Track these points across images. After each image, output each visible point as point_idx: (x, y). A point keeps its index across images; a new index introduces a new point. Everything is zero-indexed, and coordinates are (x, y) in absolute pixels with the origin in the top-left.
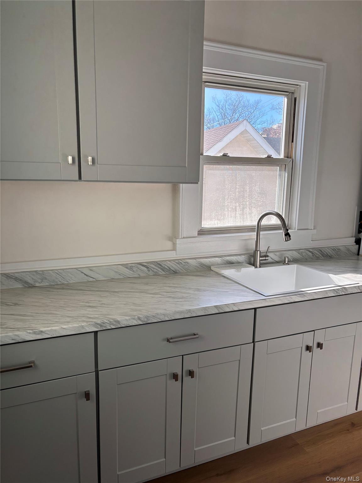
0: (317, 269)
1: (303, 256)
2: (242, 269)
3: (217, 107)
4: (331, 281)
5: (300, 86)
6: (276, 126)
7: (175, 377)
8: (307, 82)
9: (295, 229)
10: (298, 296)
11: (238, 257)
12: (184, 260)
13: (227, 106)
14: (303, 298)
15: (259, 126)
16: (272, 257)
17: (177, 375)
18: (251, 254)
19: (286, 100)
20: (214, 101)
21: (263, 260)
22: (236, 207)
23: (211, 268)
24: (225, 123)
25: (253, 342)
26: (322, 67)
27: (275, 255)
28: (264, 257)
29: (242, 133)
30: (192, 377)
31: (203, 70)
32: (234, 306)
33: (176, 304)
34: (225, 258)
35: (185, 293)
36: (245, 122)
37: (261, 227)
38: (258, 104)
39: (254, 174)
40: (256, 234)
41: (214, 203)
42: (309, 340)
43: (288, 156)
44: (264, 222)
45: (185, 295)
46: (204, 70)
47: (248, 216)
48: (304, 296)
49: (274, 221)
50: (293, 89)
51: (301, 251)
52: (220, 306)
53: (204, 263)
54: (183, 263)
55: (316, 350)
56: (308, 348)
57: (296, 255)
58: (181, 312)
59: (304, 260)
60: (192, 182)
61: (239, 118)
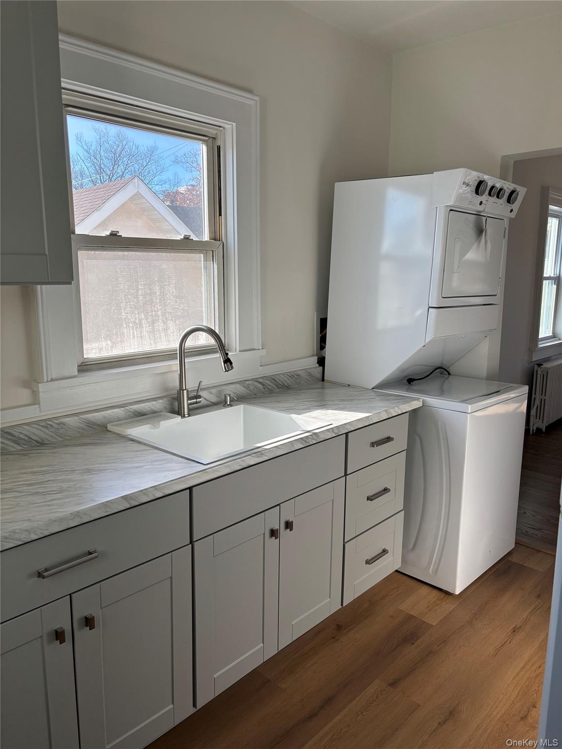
0: (273, 408)
1: (251, 391)
2: (161, 422)
3: (85, 153)
4: (296, 426)
5: (224, 128)
6: (184, 189)
7: (59, 636)
8: (233, 123)
9: (236, 351)
10: (252, 457)
11: (153, 404)
12: (56, 420)
13: (102, 154)
14: (261, 458)
15: (158, 188)
16: (207, 396)
17: (63, 632)
18: (173, 396)
19: (205, 148)
20: (79, 143)
21: (193, 404)
22: (140, 320)
23: (107, 428)
24: (102, 179)
25: (191, 542)
26: (254, 102)
27: (211, 393)
28: (193, 399)
29: (132, 199)
30: (92, 627)
31: (62, 83)
32: (155, 491)
33: (49, 506)
34: (131, 407)
35: (63, 481)
36: (136, 180)
37: (185, 351)
38: (152, 153)
39: (164, 266)
40: (179, 363)
41: (103, 315)
42: (273, 520)
43: (216, 237)
44: (190, 343)
45: (64, 485)
46: (63, 85)
47: (163, 335)
48: (262, 454)
49: (203, 340)
50: (214, 132)
51: (247, 383)
52: (131, 496)
53: (95, 421)
54: (54, 425)
55: (284, 533)
56: (274, 533)
57: (240, 389)
58: (61, 520)
59: (253, 396)
60: (59, 282)
61: (124, 174)
